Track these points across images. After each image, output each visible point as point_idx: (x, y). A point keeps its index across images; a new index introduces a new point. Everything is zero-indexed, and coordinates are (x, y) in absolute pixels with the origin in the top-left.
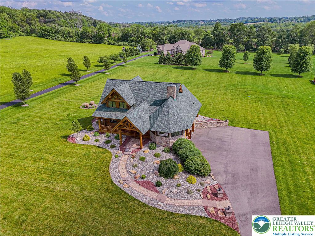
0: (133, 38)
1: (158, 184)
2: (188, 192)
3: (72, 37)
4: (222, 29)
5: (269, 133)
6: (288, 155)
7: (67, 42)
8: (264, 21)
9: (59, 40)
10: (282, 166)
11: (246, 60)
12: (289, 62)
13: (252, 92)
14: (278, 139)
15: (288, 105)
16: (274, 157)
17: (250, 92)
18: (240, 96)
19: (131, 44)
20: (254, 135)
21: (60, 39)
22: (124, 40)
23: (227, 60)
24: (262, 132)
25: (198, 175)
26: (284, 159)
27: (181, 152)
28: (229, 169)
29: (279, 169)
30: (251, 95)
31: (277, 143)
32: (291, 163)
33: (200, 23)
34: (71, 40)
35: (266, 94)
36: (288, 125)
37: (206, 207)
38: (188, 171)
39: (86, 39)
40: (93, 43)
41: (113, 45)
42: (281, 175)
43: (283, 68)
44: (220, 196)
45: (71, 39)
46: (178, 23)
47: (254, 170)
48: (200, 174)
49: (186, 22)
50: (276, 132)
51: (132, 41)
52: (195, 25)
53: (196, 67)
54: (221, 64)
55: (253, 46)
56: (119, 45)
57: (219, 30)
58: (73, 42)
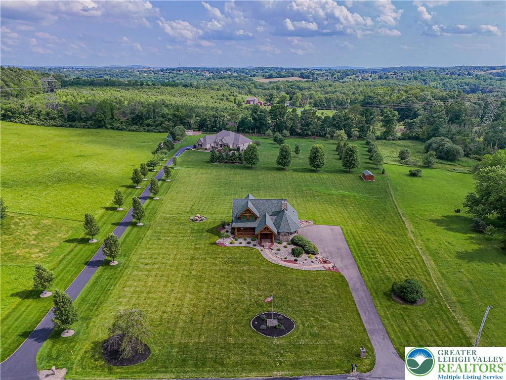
0: (149, 121)
1: (296, 260)
2: (312, 262)
3: (54, 119)
4: (262, 112)
5: (341, 227)
6: (354, 239)
7: (47, 126)
8: (293, 76)
9: (33, 124)
10: (353, 245)
11: (298, 154)
12: (337, 153)
13: (317, 194)
14: (347, 230)
15: (347, 204)
16: (347, 241)
17: (316, 194)
18: (309, 198)
19: (147, 128)
20: (332, 229)
21: (34, 122)
22: (136, 124)
23: (285, 158)
24: (336, 226)
25: (313, 254)
26: (353, 242)
27: (300, 243)
28: (326, 250)
29: (351, 247)
30: (317, 196)
31: (347, 233)
32: (357, 243)
33: (203, 73)
34: (54, 124)
35: (329, 194)
36: (350, 220)
37: (324, 267)
38: (307, 252)
39: (77, 122)
40: (89, 128)
41: (121, 130)
42: (353, 250)
43: (334, 161)
44: (328, 262)
45: (53, 122)
46: (170, 73)
47: (339, 249)
48: (314, 254)
49: (181, 72)
50: (344, 226)
51: (148, 125)
52: (196, 77)
53: (253, 166)
54: (279, 163)
55: (297, 130)
56: (129, 131)
57: (258, 113)
58: (57, 126)
